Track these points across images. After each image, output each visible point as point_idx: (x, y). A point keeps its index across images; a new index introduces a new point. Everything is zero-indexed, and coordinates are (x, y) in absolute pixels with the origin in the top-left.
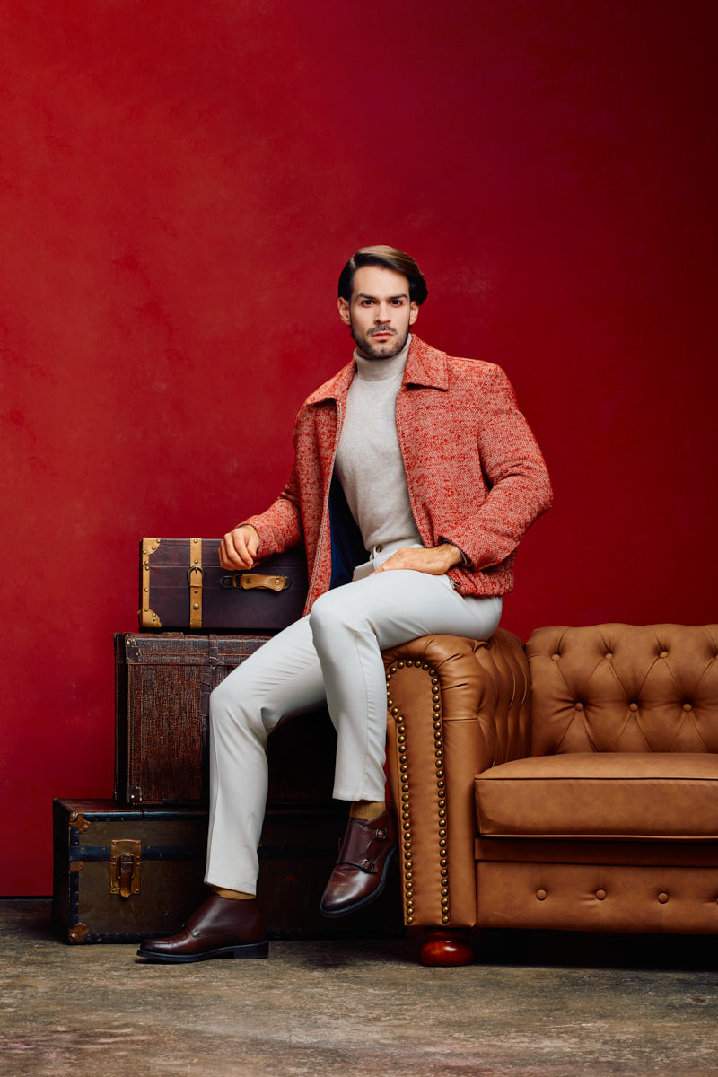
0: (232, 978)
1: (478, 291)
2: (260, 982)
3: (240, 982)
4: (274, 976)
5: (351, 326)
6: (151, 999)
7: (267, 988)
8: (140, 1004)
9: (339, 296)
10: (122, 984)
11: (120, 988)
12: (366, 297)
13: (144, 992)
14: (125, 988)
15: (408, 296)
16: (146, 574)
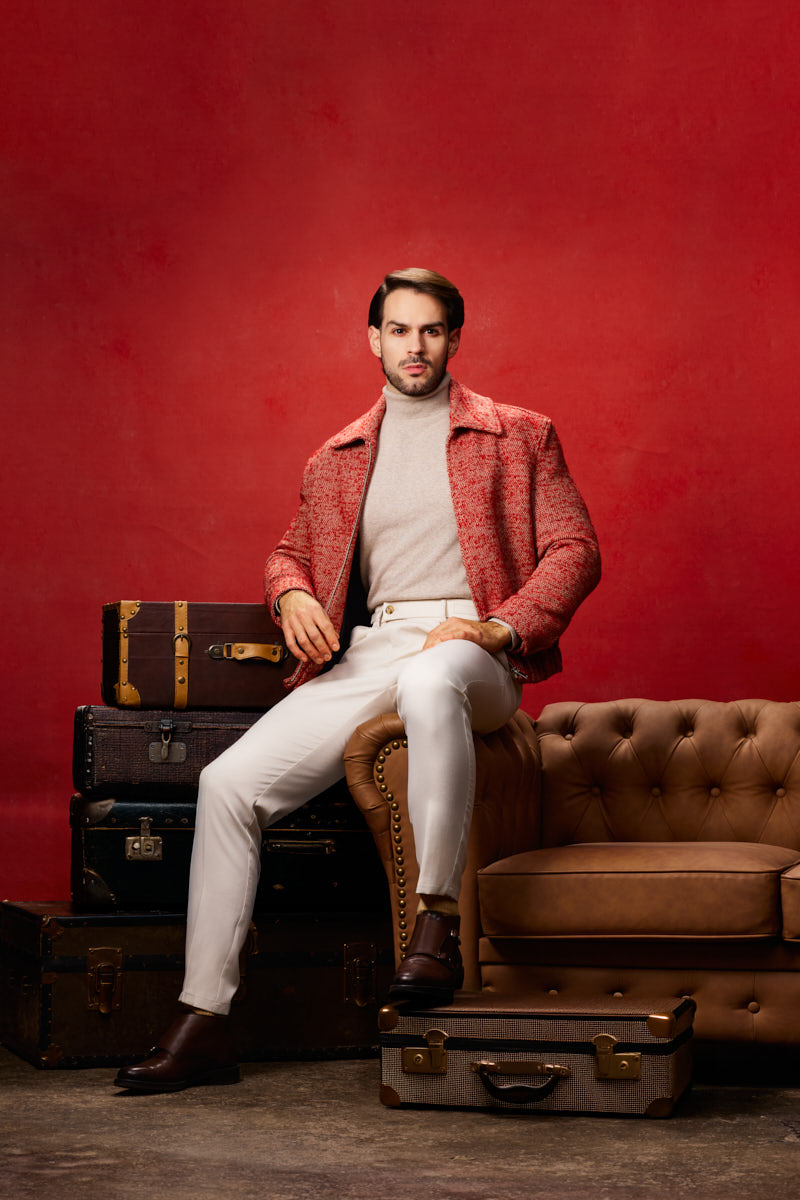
0: (209, 1095)
1: (482, 328)
2: (240, 1099)
3: (218, 1099)
4: (255, 1092)
5: (381, 359)
6: (117, 1118)
7: (248, 1105)
8: (105, 1124)
9: (370, 325)
10: (86, 1102)
11: (84, 1106)
12: (397, 324)
13: (110, 1110)
14: (89, 1106)
15: (446, 325)
16: (124, 643)
